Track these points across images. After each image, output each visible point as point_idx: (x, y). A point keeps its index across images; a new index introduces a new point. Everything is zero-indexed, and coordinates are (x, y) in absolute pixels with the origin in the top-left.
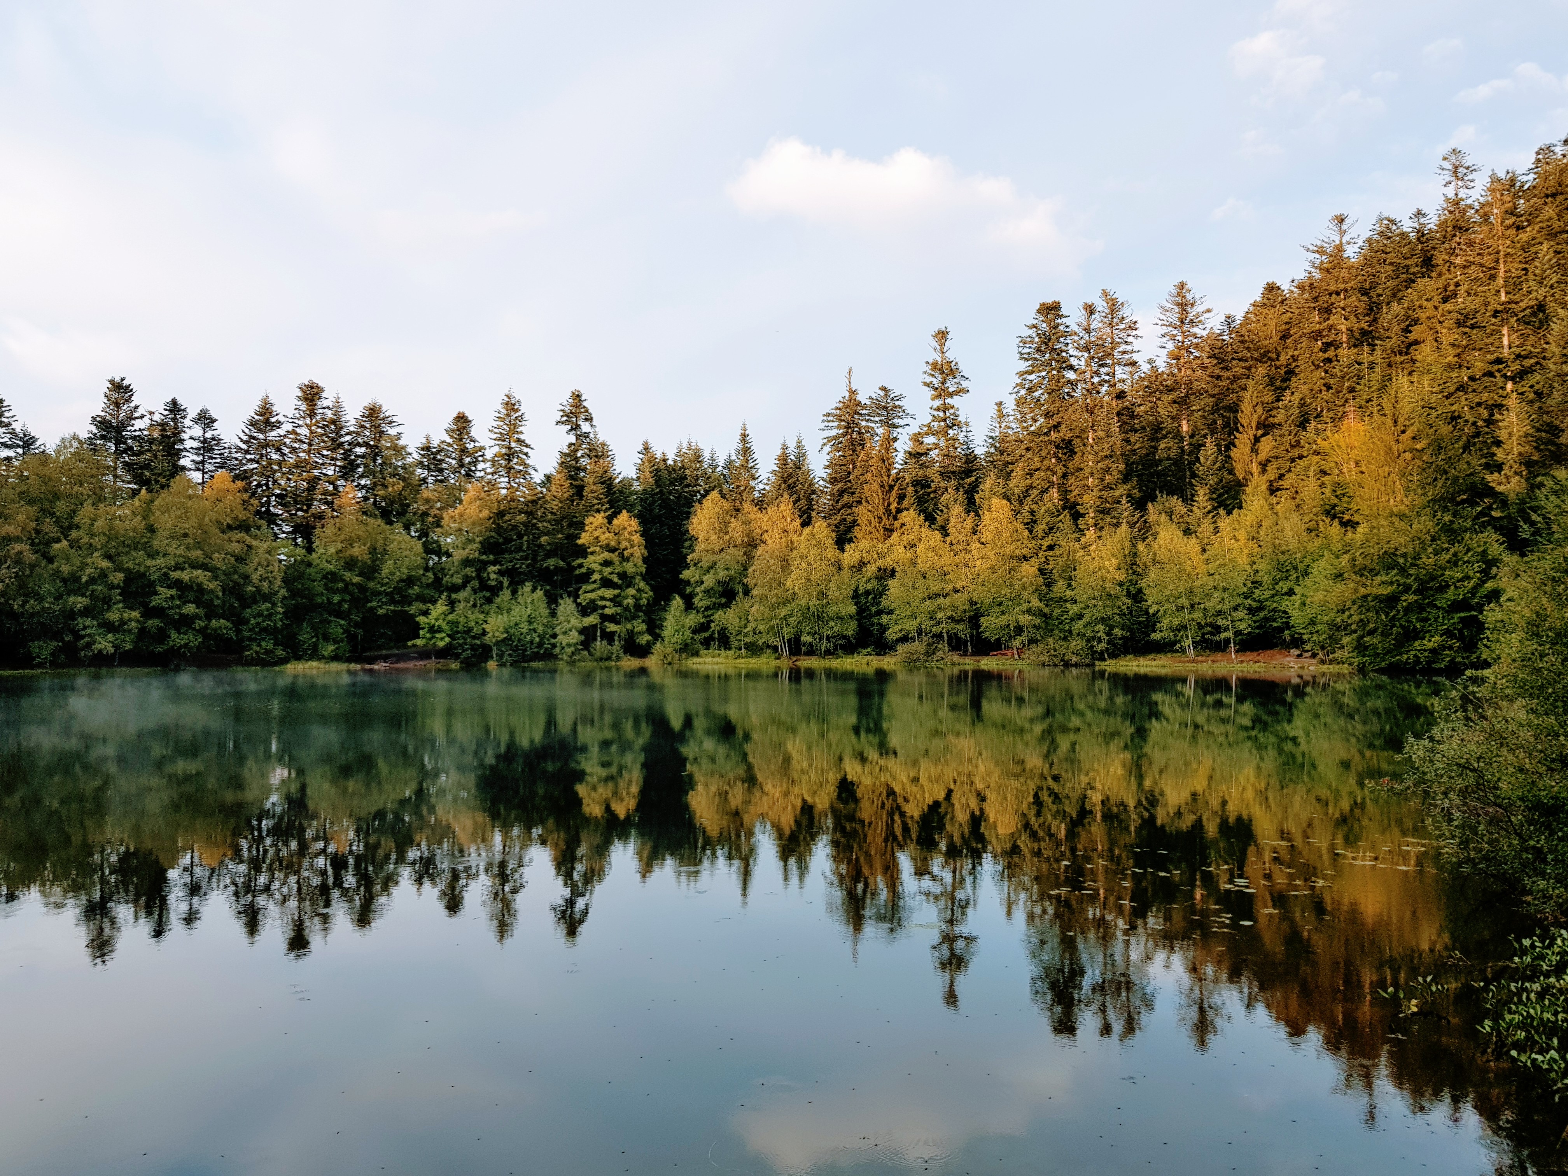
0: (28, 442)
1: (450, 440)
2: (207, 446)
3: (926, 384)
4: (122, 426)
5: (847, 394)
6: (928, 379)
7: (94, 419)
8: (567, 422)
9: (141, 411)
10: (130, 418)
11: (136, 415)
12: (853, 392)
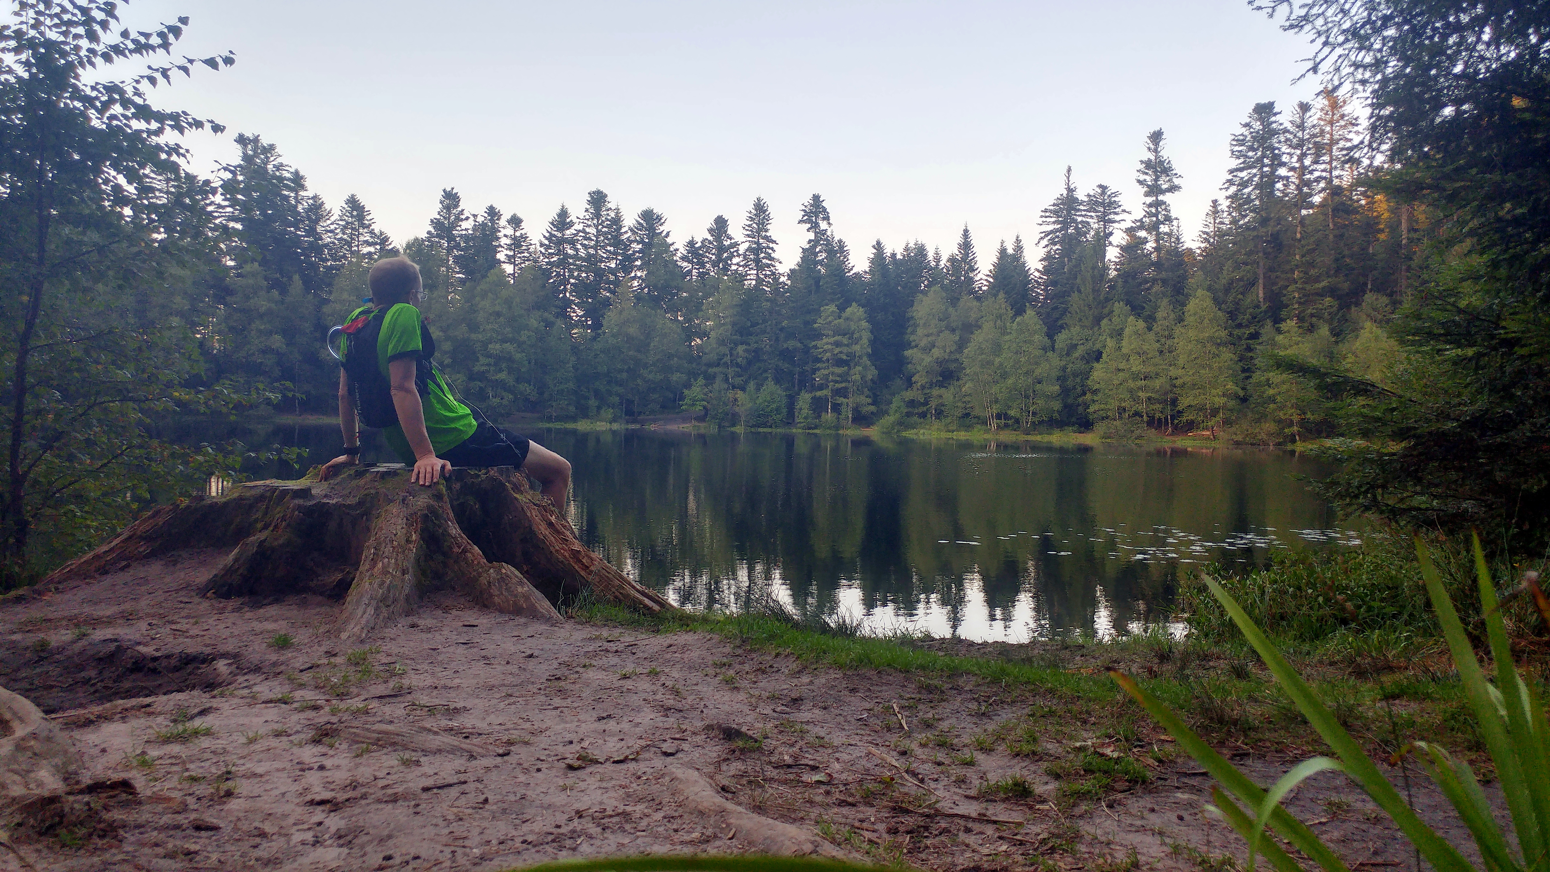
0: (384, 240)
1: (711, 238)
2: (517, 243)
3: (1140, 182)
4: (453, 226)
5: (1065, 193)
6: (1142, 177)
7: (432, 221)
8: (809, 221)
9: (466, 214)
10: (458, 219)
11: (463, 217)
12: (1070, 190)
